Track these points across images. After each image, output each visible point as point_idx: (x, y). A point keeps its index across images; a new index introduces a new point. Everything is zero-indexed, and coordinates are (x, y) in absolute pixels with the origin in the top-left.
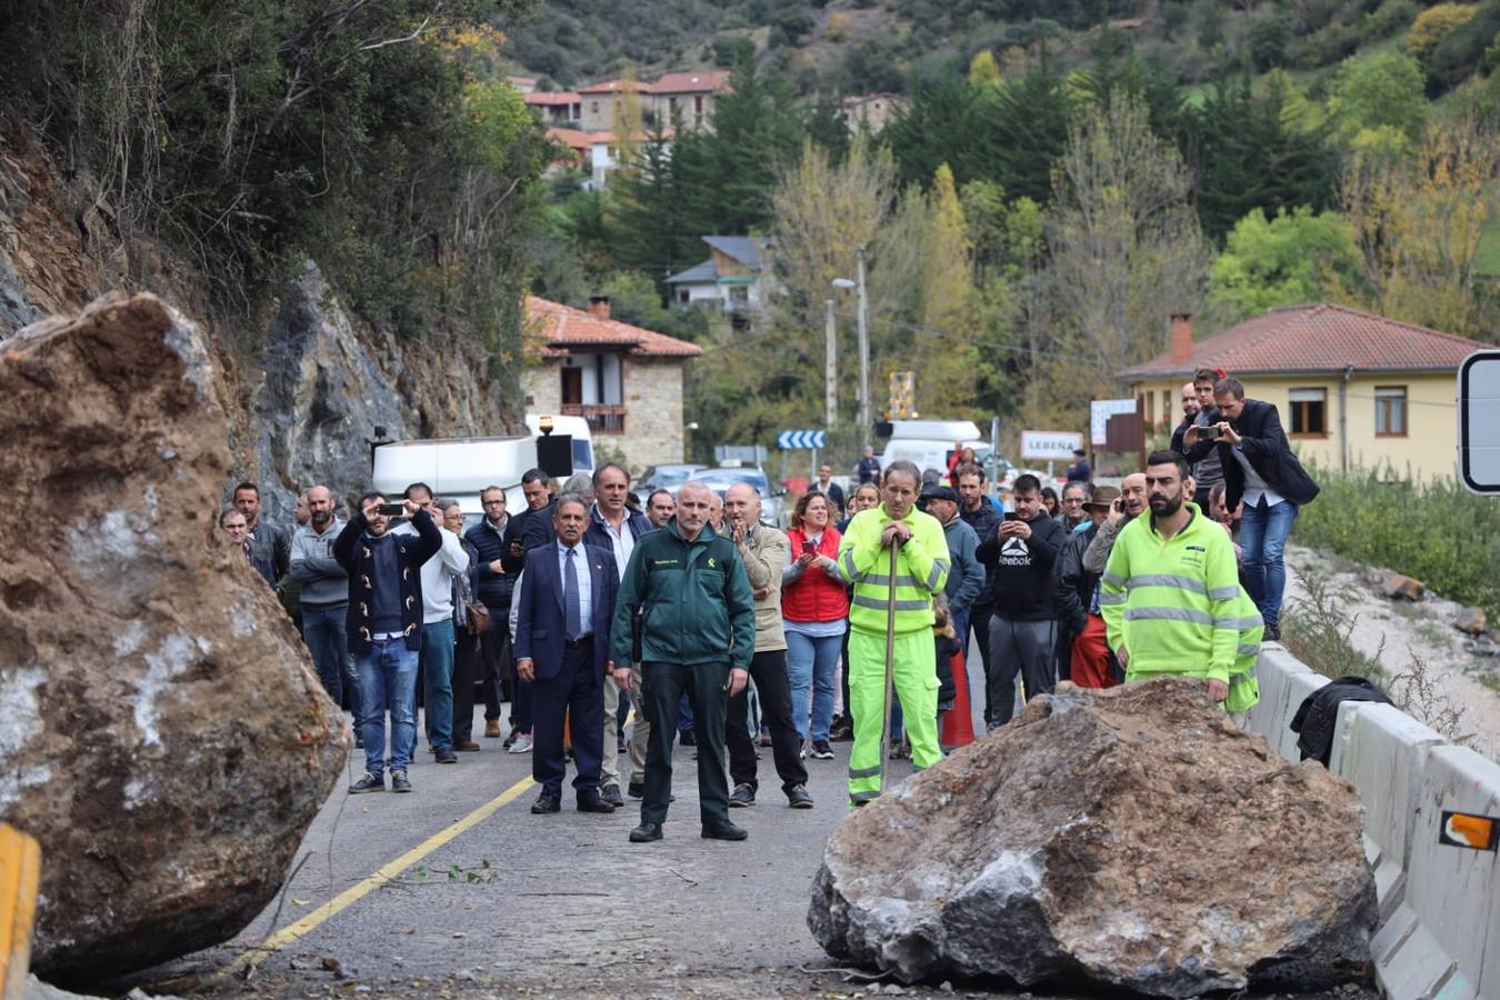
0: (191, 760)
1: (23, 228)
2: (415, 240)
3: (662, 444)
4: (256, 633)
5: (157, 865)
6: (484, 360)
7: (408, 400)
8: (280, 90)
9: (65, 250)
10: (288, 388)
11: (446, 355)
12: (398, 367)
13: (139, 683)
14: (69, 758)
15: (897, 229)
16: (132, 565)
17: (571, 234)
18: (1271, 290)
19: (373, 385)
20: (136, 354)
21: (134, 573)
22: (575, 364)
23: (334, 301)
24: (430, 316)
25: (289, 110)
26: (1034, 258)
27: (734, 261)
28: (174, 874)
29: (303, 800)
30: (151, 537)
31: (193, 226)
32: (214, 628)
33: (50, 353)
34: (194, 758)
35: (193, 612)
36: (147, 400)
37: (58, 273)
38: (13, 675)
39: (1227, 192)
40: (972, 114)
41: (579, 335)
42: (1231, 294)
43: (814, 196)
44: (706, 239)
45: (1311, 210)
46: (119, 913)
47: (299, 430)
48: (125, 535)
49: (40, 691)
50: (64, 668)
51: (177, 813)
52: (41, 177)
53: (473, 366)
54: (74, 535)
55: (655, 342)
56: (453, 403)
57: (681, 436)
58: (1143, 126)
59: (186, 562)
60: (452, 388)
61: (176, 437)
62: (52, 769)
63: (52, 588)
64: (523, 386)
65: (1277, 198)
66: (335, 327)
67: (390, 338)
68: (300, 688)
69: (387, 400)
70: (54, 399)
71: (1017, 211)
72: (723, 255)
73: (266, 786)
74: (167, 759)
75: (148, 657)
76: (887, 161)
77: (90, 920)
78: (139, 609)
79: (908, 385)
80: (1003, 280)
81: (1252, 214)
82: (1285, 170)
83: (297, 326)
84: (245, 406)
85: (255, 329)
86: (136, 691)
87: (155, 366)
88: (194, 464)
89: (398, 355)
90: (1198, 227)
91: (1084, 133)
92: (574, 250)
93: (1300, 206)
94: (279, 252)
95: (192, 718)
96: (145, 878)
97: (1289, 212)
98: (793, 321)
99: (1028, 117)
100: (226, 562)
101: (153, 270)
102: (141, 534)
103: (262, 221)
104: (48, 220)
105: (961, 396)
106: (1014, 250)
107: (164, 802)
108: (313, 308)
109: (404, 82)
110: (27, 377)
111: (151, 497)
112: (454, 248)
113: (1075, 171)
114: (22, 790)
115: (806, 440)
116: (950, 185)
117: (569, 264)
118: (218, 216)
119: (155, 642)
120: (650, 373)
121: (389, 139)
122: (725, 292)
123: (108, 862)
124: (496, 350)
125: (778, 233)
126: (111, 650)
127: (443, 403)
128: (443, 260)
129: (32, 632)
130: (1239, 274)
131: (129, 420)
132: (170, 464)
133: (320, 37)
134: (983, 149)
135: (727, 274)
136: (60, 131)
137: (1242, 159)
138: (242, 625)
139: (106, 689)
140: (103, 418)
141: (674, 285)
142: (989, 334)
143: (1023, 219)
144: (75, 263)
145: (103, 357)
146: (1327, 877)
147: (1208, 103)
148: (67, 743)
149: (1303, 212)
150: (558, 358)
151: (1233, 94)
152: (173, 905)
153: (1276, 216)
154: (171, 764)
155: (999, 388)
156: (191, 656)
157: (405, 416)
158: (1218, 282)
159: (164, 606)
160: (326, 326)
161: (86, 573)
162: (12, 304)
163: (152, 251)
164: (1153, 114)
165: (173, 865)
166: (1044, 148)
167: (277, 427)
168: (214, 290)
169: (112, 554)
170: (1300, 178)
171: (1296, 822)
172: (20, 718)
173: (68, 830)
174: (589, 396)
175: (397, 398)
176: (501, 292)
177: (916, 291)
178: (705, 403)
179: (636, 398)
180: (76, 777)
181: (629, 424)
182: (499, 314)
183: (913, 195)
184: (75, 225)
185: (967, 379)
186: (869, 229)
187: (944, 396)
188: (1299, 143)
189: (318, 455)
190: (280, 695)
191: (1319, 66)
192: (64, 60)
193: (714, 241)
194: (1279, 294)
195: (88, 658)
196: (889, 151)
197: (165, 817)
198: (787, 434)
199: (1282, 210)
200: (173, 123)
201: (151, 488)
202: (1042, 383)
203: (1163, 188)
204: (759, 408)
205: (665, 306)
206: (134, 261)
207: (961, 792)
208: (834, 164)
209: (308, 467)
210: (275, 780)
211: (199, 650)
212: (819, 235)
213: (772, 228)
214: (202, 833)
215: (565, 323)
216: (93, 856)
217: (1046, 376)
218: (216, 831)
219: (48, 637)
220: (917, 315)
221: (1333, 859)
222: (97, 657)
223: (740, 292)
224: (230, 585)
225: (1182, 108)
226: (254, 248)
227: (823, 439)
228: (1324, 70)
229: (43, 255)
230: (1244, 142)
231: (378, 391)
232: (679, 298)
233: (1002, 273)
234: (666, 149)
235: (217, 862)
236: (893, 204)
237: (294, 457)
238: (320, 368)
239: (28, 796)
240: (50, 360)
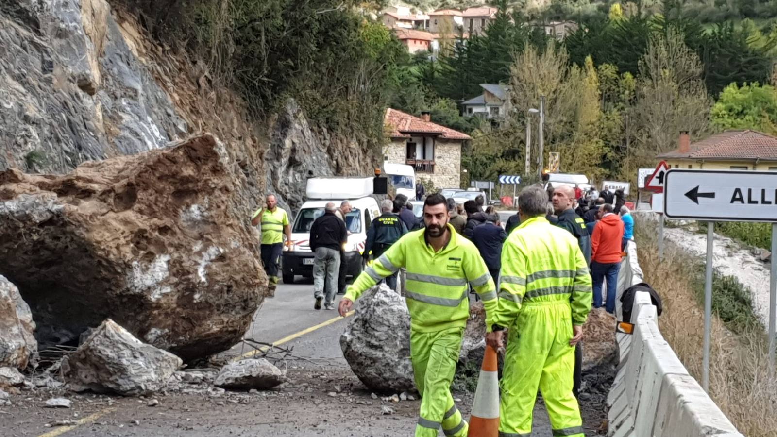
0: (215, 288)
1: (175, 84)
2: (338, 89)
3: (450, 179)
4: (238, 247)
5: (204, 322)
6: (365, 141)
7: (331, 157)
8: (281, 29)
9: (191, 93)
10: (280, 150)
11: (349, 138)
12: (328, 143)
13: (200, 261)
14: (176, 285)
15: (567, 85)
16: (199, 222)
17: (420, 81)
18: (738, 120)
19: (316, 150)
20: (204, 153)
21: (200, 225)
22: (413, 141)
23: (301, 114)
24: (343, 121)
25: (284, 38)
26: (630, 100)
27: (493, 95)
28: (209, 325)
29: (252, 304)
30: (206, 214)
31: (244, 83)
32: (224, 244)
33: (177, 151)
34: (217, 287)
35: (218, 239)
36: (206, 168)
37: (188, 102)
38: (160, 256)
39: (721, 74)
40: (605, 34)
41: (415, 129)
42: (720, 121)
43: (529, 68)
44: (481, 85)
45: (758, 84)
46: (191, 337)
47: (283, 168)
48: (197, 212)
49: (168, 262)
50: (176, 255)
51: (210, 305)
52: (184, 64)
53: (360, 142)
54: (181, 211)
55: (449, 133)
56: (351, 159)
57: (459, 175)
58: (682, 42)
59: (217, 222)
60: (351, 152)
61: (215, 181)
62: (171, 288)
63: (173, 229)
64: (383, 152)
65: (744, 78)
66: (300, 125)
67: (325, 130)
68: (252, 266)
69: (322, 157)
70: (177, 167)
71: (624, 78)
72: (489, 93)
73: (240, 298)
74: (208, 287)
75: (203, 253)
76: (564, 53)
77: (181, 338)
78: (201, 237)
79: (557, 158)
80: (615, 110)
81: (731, 84)
82: (748, 65)
83: (285, 125)
84: (261, 158)
85: (267, 126)
86: (199, 264)
87: (209, 157)
88: (221, 190)
89: (328, 137)
90: (705, 89)
91: (654, 45)
92: (421, 88)
93: (753, 82)
94: (279, 94)
95: (216, 274)
96: (200, 326)
97: (748, 85)
98: (518, 125)
99: (631, 36)
100: (230, 223)
101: (226, 101)
102: (203, 212)
103: (272, 82)
104: (185, 81)
105: (594, 162)
106: (622, 96)
107: (207, 302)
108: (292, 118)
109: (333, 26)
110: (169, 159)
111: (206, 200)
112: (354, 92)
113: (650, 61)
114: (161, 294)
115: (512, 180)
116: (591, 65)
117: (418, 94)
118: (254, 79)
119: (205, 248)
120: (446, 147)
121: (326, 49)
122: (488, 109)
123: (188, 319)
124: (371, 137)
125: (513, 84)
126: (191, 250)
127: (346, 159)
128: (350, 97)
129: (166, 243)
130: (724, 112)
131: (201, 174)
132: (213, 189)
133: (299, 8)
134: (609, 49)
135: (491, 101)
136: (191, 46)
137: (728, 59)
138: (233, 245)
139: (189, 263)
140: (192, 173)
141: (465, 105)
142: (608, 134)
143: (626, 82)
144: (195, 99)
145: (193, 153)
146: (600, 347)
147: (714, 33)
148: (176, 280)
149: (754, 85)
150: (405, 138)
151: (725, 30)
152: (208, 335)
153: (742, 86)
154: (209, 289)
155: (611, 159)
156: (217, 253)
157: (330, 164)
158: (714, 115)
159: (209, 237)
160: (297, 126)
161: (185, 224)
162: (169, 115)
163: (225, 93)
164: (686, 37)
165: (209, 322)
166: (639, 50)
167: (274, 167)
168: (250, 110)
169: (193, 218)
170: (754, 69)
171: (592, 329)
172: (161, 271)
173: (175, 308)
174: (418, 155)
175: (326, 156)
176: (375, 112)
177: (575, 112)
178: (477, 159)
179: (440, 157)
180: (178, 291)
181: (436, 169)
182: (373, 122)
183: (575, 70)
184: (195, 82)
185: (597, 153)
186: (555, 84)
187: (586, 161)
188: (754, 53)
189: (291, 179)
190: (246, 268)
191: (770, 17)
192: (195, 17)
193: (484, 86)
194: (742, 122)
195: (184, 253)
196: (565, 48)
197: (206, 305)
198: (503, 177)
199: (745, 84)
200: (237, 42)
201: (206, 198)
202: (631, 158)
203: (690, 71)
204: (501, 163)
205: (461, 115)
206: (219, 98)
207: (480, 314)
208: (539, 54)
209: (286, 184)
210: (243, 297)
211: (219, 251)
212: (531, 86)
213: (510, 82)
214: (219, 312)
215: (410, 123)
216: (183, 318)
217: (633, 155)
218: (223, 312)
219: (171, 245)
220: (574, 123)
221: (603, 341)
222: (187, 252)
223: (495, 109)
224: (230, 230)
225: (702, 35)
226: (268, 92)
227: (519, 180)
228: (771, 19)
229: (182, 95)
230: (730, 52)
231: (319, 153)
232: (467, 111)
233: (615, 107)
234: (465, 42)
235: (223, 322)
236: (567, 72)
237: (281, 180)
238: (293, 143)
239: (163, 296)
240: (176, 154)
